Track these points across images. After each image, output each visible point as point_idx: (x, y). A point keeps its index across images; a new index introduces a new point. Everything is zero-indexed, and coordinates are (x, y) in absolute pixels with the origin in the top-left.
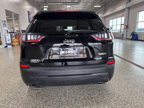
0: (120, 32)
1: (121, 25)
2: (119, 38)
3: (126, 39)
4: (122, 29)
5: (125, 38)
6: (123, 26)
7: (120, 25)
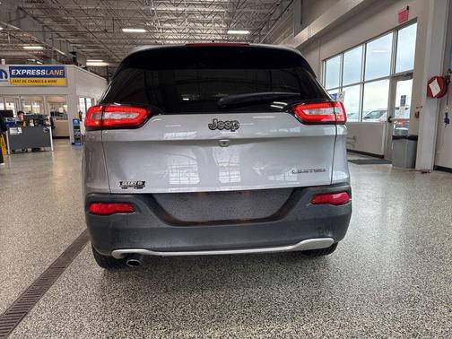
0: (384, 118)
1: (395, 78)
2: (380, 158)
3: (437, 168)
4: (398, 103)
5: (429, 166)
6: (405, 87)
7: (388, 81)
